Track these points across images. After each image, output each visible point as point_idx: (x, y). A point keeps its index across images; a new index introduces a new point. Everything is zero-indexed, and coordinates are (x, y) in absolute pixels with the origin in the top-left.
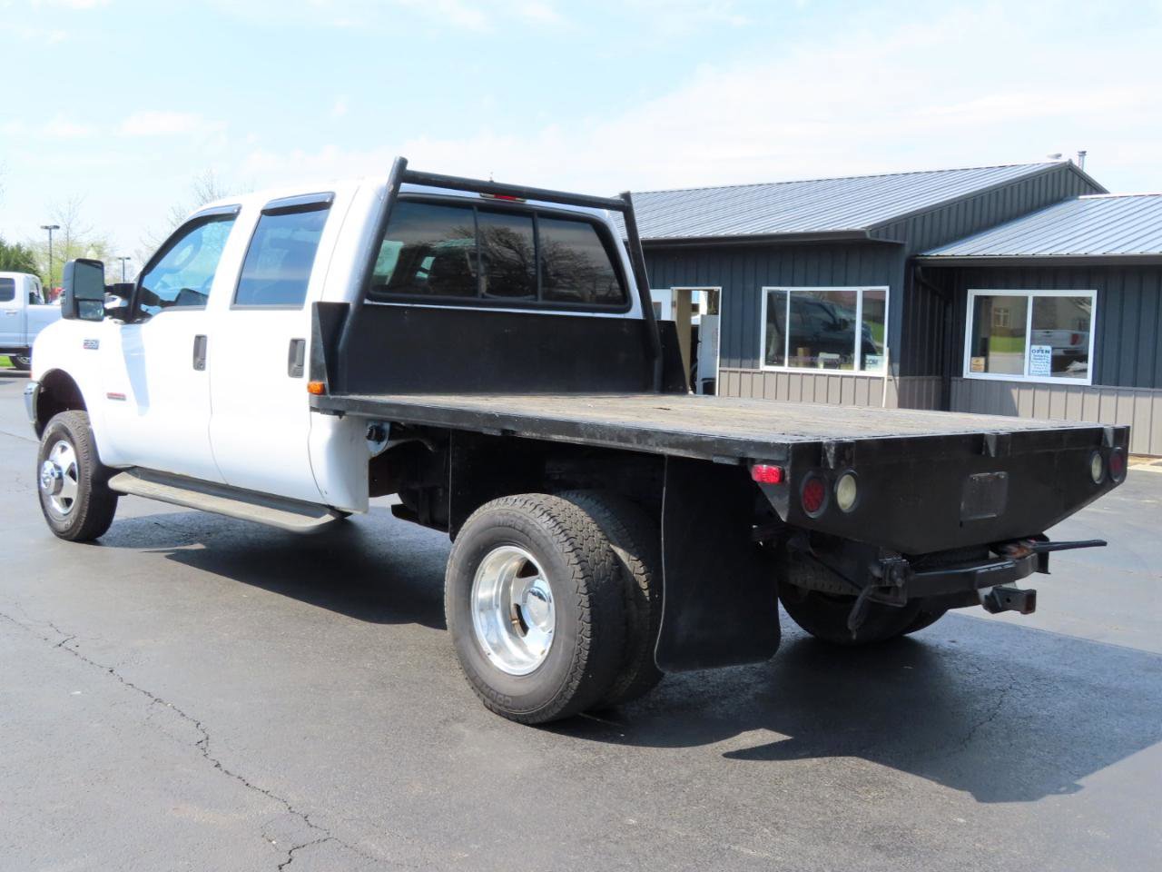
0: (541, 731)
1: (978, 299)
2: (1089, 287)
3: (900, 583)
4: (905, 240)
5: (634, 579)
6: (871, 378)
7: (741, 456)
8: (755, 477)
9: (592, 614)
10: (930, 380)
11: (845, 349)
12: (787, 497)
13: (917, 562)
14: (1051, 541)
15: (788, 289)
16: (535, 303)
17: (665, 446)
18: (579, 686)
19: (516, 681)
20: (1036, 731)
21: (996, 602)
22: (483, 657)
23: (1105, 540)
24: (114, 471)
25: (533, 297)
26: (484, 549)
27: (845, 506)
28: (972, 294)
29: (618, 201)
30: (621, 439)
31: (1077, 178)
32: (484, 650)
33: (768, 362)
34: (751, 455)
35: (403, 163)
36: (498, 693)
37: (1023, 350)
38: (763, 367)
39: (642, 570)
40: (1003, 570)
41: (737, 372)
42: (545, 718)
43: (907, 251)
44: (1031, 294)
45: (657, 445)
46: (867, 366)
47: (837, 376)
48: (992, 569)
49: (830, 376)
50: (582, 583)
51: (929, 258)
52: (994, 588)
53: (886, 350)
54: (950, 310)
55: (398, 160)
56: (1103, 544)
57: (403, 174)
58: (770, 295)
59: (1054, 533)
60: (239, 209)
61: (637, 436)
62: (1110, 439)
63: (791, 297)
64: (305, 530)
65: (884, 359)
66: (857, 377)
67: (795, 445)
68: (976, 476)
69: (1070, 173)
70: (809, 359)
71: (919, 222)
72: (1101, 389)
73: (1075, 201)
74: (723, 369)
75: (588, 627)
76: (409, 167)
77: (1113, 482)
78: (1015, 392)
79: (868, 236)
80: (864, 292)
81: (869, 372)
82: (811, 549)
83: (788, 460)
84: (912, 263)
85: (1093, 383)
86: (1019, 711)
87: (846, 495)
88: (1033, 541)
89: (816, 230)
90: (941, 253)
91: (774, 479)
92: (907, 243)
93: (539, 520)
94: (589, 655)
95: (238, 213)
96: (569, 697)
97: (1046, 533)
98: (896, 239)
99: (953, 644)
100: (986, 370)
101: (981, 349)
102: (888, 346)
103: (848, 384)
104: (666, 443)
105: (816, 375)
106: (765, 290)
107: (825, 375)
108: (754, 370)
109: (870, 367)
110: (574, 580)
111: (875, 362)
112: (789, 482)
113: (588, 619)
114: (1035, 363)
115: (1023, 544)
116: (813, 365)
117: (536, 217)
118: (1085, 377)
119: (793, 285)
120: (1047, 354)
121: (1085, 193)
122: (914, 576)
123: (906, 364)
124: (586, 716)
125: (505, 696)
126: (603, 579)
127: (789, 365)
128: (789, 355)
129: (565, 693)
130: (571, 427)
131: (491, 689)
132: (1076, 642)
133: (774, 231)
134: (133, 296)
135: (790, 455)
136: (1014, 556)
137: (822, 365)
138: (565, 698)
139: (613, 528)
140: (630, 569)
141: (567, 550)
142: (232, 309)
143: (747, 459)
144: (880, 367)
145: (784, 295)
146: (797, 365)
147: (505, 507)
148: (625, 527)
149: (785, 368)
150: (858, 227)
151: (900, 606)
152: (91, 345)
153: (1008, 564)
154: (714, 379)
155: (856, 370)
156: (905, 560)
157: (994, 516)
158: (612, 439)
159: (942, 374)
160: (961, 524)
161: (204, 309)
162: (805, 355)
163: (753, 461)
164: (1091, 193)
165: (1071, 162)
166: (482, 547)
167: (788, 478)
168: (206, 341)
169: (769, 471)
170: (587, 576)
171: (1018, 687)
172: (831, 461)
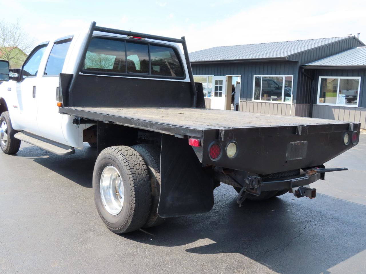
0: (121, 237)
1: (322, 79)
2: (358, 76)
3: (256, 187)
4: (299, 60)
5: (157, 180)
6: (287, 104)
7: (184, 134)
8: (190, 144)
9: (135, 194)
10: (306, 105)
11: (279, 95)
12: (202, 153)
13: (265, 178)
14: (326, 168)
15: (262, 76)
16: (148, 75)
17: (159, 129)
18: (132, 221)
19: (113, 217)
20: (316, 242)
21: (300, 193)
22: (103, 206)
23: (348, 168)
24: (16, 132)
25: (148, 73)
26: (103, 166)
27: (231, 156)
28: (320, 78)
29: (180, 40)
30: (145, 126)
31: (356, 41)
32: (104, 204)
33: (255, 99)
34: (188, 134)
35: (94, 23)
36: (107, 221)
37: (336, 96)
38: (253, 100)
39: (160, 177)
40: (304, 180)
41: (245, 102)
42: (121, 232)
43: (299, 64)
44: (339, 78)
45: (156, 129)
46: (286, 100)
47: (276, 103)
48: (299, 180)
49: (274, 103)
50: (132, 182)
51: (306, 66)
52: (299, 187)
53: (292, 95)
54: (313, 83)
55: (92, 22)
56: (346, 169)
57: (94, 27)
58: (256, 78)
59: (328, 165)
60: (49, 42)
61: (150, 125)
62: (352, 128)
63: (262, 79)
64: (62, 154)
65: (291, 98)
66: (282, 104)
67: (205, 131)
68: (293, 143)
69: (354, 40)
70: (268, 98)
71: (304, 55)
72: (361, 109)
73: (356, 49)
74: (241, 101)
75: (134, 199)
76: (97, 25)
77: (353, 144)
78: (333, 110)
79: (287, 59)
80: (285, 77)
81: (286, 102)
82: (223, 171)
83: (202, 137)
84: (301, 68)
85: (359, 106)
86: (312, 232)
87: (231, 151)
88: (318, 168)
89: (270, 57)
90: (310, 65)
91: (197, 145)
92: (299, 61)
93: (119, 157)
94: (135, 210)
95: (48, 44)
96: (128, 226)
97: (324, 164)
98: (296, 60)
99: (293, 201)
100: (324, 102)
101: (323, 95)
102: (293, 94)
103: (280, 106)
104: (159, 128)
105: (270, 103)
106: (255, 76)
107: (272, 103)
108: (251, 101)
109: (287, 101)
110: (129, 181)
111: (288, 99)
112: (203, 146)
113: (134, 196)
114: (340, 100)
115: (313, 169)
116: (269, 100)
117: (149, 45)
118: (356, 105)
119: (263, 75)
120: (344, 97)
121: (359, 46)
122: (263, 184)
123: (298, 100)
124: (142, 230)
125: (109, 223)
126: (141, 181)
127: (262, 100)
128: (262, 97)
129: (127, 224)
130: (129, 120)
131: (105, 219)
132: (340, 201)
133: (257, 58)
134: (20, 73)
135: (203, 134)
136: (309, 174)
137: (271, 100)
138: (127, 226)
139: (151, 160)
140: (156, 176)
141: (127, 169)
142: (43, 77)
143: (187, 136)
144: (290, 101)
145: (260, 78)
146: (264, 100)
147: (109, 151)
148: (154, 160)
149: (260, 101)
150: (283, 56)
151: (257, 195)
152: (10, 89)
153: (306, 178)
154: (238, 104)
155: (282, 102)
156: (259, 177)
157: (301, 158)
158: (142, 126)
159: (310, 103)
160: (286, 162)
161: (36, 77)
162: (267, 97)
163: (190, 137)
164: (361, 46)
165: (355, 36)
166: (102, 166)
167: (202, 145)
168: (35, 88)
169: (195, 141)
170: (135, 179)
171: (313, 221)
172: (222, 137)
